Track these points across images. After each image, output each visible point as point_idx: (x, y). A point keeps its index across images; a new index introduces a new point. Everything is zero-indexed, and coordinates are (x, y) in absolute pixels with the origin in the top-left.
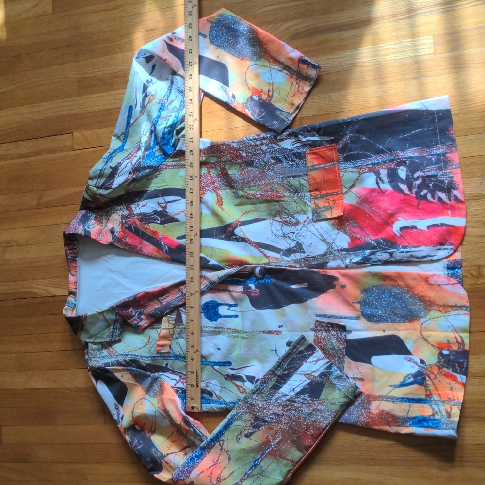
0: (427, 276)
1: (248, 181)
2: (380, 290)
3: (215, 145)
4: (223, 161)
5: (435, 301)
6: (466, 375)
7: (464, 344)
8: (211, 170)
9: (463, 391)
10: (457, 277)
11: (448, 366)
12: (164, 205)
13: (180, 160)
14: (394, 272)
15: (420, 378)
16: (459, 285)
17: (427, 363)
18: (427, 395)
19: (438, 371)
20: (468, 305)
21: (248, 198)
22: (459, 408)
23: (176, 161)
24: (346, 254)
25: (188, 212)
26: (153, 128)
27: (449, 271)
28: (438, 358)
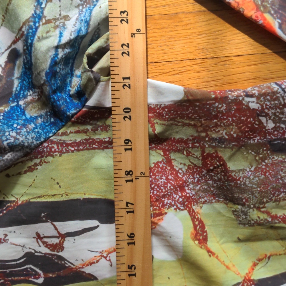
1: (274, 188)
3: (198, 100)
4: (212, 140)
8: (173, 156)
12: (56, 241)
13: (95, 130)
21: (272, 227)
23: (85, 132)
25: (124, 260)
26: (20, 46)
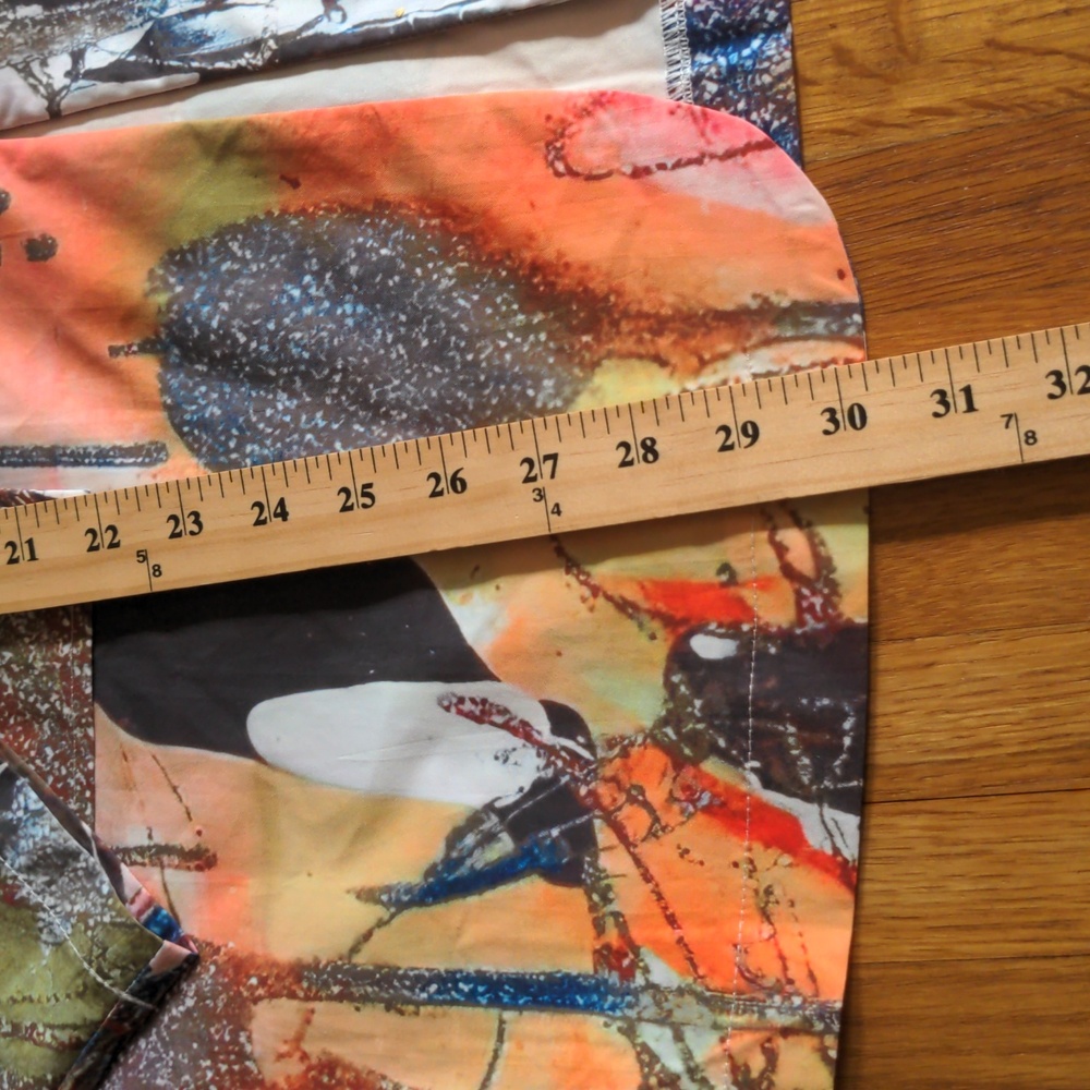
0: (558, 113)
2: (271, 252)
5: (619, 294)
6: (858, 803)
7: (834, 586)
9: (848, 916)
10: (759, 98)
11: (731, 742)
14: (343, 115)
15: (555, 832)
16: (779, 155)
17: (596, 730)
18: (606, 956)
19: (667, 784)
20: (848, 292)
22: (823, 1051)
24: (47, 21)
27: (704, 59)
28: (662, 693)
